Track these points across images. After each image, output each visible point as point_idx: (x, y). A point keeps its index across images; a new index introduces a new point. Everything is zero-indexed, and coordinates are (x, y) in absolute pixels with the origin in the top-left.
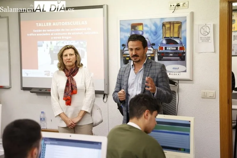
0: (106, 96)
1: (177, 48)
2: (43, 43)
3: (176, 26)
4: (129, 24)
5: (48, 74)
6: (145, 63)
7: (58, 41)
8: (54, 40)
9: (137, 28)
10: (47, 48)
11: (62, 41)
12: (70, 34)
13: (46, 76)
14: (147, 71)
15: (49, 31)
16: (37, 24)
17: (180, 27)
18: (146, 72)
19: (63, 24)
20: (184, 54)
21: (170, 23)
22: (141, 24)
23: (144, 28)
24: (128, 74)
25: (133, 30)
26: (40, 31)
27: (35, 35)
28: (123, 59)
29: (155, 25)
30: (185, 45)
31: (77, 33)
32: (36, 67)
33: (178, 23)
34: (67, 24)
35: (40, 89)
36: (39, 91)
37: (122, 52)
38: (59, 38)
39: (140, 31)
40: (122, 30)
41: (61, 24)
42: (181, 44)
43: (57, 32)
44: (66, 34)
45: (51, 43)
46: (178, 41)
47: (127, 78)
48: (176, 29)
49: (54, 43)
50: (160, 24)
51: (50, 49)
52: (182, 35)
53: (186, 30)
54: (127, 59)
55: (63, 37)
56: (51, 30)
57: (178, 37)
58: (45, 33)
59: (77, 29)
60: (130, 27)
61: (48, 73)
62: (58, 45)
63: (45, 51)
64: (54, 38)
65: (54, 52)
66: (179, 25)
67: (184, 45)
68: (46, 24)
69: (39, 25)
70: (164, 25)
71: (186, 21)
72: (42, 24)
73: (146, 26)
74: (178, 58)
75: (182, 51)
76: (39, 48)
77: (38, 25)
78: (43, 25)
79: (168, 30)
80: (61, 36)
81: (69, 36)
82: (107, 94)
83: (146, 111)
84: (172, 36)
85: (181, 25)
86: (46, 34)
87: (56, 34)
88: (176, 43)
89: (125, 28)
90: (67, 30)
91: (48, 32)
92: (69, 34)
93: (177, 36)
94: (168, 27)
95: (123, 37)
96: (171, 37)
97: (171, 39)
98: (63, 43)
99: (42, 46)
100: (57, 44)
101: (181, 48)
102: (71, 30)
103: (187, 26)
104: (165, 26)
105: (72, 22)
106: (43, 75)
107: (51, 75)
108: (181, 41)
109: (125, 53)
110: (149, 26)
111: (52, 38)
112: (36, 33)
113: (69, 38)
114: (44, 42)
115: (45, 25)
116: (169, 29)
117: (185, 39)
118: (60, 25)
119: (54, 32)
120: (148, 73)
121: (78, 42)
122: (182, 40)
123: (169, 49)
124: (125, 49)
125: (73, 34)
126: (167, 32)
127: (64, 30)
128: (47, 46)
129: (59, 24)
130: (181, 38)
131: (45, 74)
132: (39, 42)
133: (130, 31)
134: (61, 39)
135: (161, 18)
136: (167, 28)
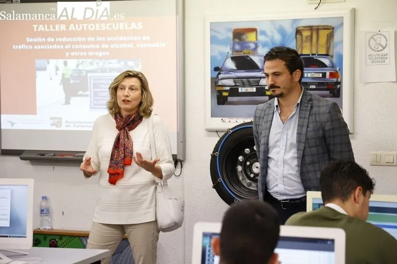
0: (179, 164)
1: (324, 75)
2: (48, 63)
3: (323, 34)
4: (229, 30)
6: (299, 102)
7: (80, 61)
8: (70, 57)
9: (244, 37)
10: (57, 74)
11: (89, 61)
12: (107, 46)
13: (54, 128)
14: (304, 118)
15: (60, 40)
16: (35, 26)
17: (330, 37)
18: (302, 120)
19: (92, 27)
20: (338, 86)
21: (311, 28)
22: (253, 30)
23: (258, 37)
24: (269, 123)
25: (237, 40)
26: (40, 40)
27: (31, 47)
28: (216, 94)
29: (282, 32)
30: (341, 69)
31: (121, 46)
32: (33, 112)
33: (326, 28)
34: (101, 27)
35: (42, 153)
36: (39, 156)
37: (215, 82)
38: (82, 54)
39: (250, 42)
40: (214, 40)
41: (87, 27)
42: (333, 67)
43: (78, 43)
44: (98, 46)
45: (65, 64)
46: (326, 61)
47: (267, 130)
48: (323, 40)
49: (72, 63)
50: (290, 30)
51: (63, 74)
52: (334, 51)
53: (342, 42)
54: (225, 94)
55: (90, 54)
56: (64, 39)
57: (327, 55)
58: (52, 44)
59: (121, 38)
60: (231, 35)
61: (58, 121)
62: (81, 67)
63: (51, 79)
64: (72, 54)
65: (72, 82)
66: (328, 32)
67: (338, 69)
68: (54, 28)
69: (39, 30)
70: (298, 32)
71: (342, 24)
72: (46, 26)
73: (264, 33)
74: (328, 92)
75: (335, 80)
76: (39, 74)
77: (37, 28)
78: (49, 28)
79: (307, 41)
80: (87, 50)
81: (105, 50)
82: (181, 161)
83: (358, 188)
84: (314, 53)
85: (333, 32)
86: (55, 47)
87: (77, 47)
88: (324, 65)
89: (221, 37)
90: (100, 39)
91: (59, 43)
92: (103, 46)
93: (324, 53)
94: (306, 37)
95: (216, 53)
96: (313, 55)
97: (313, 58)
98: (91, 63)
99: (45, 69)
100: (78, 65)
101: (332, 75)
102: (109, 39)
103: (344, 36)
104: (301, 35)
105: (110, 24)
106: (47, 126)
107: (64, 124)
108: (331, 62)
109: (220, 83)
110: (269, 33)
111: (67, 54)
112: (33, 44)
113: (104, 54)
114: (50, 61)
115: (52, 30)
116: (309, 38)
117: (341, 58)
118: (85, 29)
119: (72, 43)
120: (306, 121)
121: (122, 63)
122: (335, 60)
123: (309, 75)
124: (220, 76)
125: (112, 46)
126: (305, 44)
127: (93, 39)
128: (57, 69)
129: (83, 27)
130: (332, 56)
131: (52, 125)
132: (39, 63)
133: (232, 42)
134: (88, 57)
135: (295, 20)
136: (304, 38)
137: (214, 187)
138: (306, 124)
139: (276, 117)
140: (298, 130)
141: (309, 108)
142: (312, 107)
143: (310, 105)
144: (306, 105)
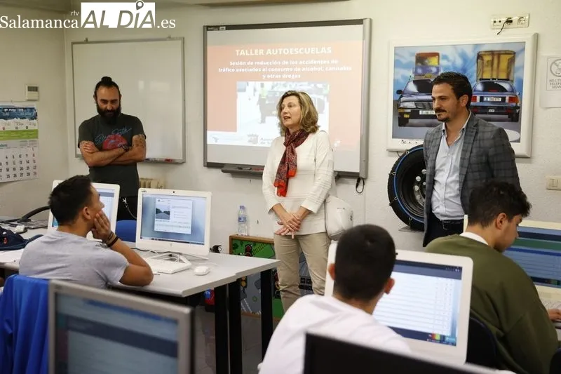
0: (362, 181)
1: (504, 99)
2: (248, 84)
3: (505, 59)
4: (412, 54)
5: (255, 141)
6: (464, 127)
7: (275, 83)
8: (267, 80)
9: (426, 61)
10: (254, 95)
11: (283, 83)
12: (299, 69)
13: (251, 144)
14: (469, 143)
15: (258, 63)
16: (238, 51)
17: (512, 61)
18: (466, 145)
19: (286, 51)
20: (517, 111)
21: (492, 53)
22: (436, 54)
23: (440, 62)
24: (436, 148)
25: (420, 64)
26: (241, 63)
27: (233, 70)
28: (397, 117)
29: (464, 56)
30: (521, 94)
31: (312, 69)
32: (233, 128)
33: (507, 53)
34: (294, 52)
35: (240, 167)
36: (238, 170)
37: (397, 105)
38: (277, 77)
39: (433, 66)
40: (397, 64)
41: (282, 51)
42: (513, 91)
43: (274, 66)
44: (291, 70)
45: (262, 85)
46: (506, 86)
47: (435, 155)
48: (504, 64)
49: (268, 85)
50: (472, 55)
51: (260, 96)
52: (515, 76)
53: (523, 67)
54: (406, 116)
55: (284, 76)
56: (262, 63)
57: (508, 80)
58: (251, 67)
59: (312, 62)
60: (414, 59)
61: (254, 138)
62: (275, 89)
63: (250, 99)
64: (268, 76)
65: (267, 102)
66: (509, 57)
67: (517, 94)
68: (253, 52)
69: (241, 54)
70: (480, 56)
71: (523, 50)
72: (247, 51)
73: (445, 57)
74: (507, 116)
75: (514, 104)
76: (240, 95)
77: (239, 52)
78: (249, 52)
79: (487, 66)
80: (281, 73)
81: (297, 73)
82: (363, 179)
83: (501, 214)
84: (494, 77)
85: (514, 57)
86: (254, 70)
87: (272, 70)
88: (503, 90)
89: (404, 61)
90: (293, 63)
91: (257, 66)
92: (296, 69)
93: (504, 77)
94: (488, 61)
95: (399, 77)
96: (493, 79)
97: (493, 82)
98: (285, 86)
99: (244, 90)
100: (273, 87)
101: (511, 99)
102: (301, 63)
103: (526, 60)
104: (483, 60)
105: (302, 49)
106: (244, 142)
107: (259, 141)
108: (511, 86)
109: (402, 106)
110: (451, 58)
111: (264, 77)
112: (235, 67)
113: (296, 76)
114: (250, 83)
115: (251, 54)
116: (490, 63)
117: (521, 82)
118: (280, 53)
119: (268, 67)
120: (471, 146)
121: (313, 85)
122: (515, 85)
123: (489, 99)
124: (403, 99)
125: (303, 70)
126: (486, 69)
127: (287, 63)
128: (255, 90)
129: (279, 51)
130: (512, 81)
131: (250, 141)
132: (240, 84)
133: (415, 67)
134: (281, 79)
135: (476, 45)
136: (485, 62)
137: (391, 205)
138: (470, 149)
139: (443, 142)
140: (462, 155)
141: (474, 134)
142: (477, 133)
143: (475, 131)
144: (472, 130)
